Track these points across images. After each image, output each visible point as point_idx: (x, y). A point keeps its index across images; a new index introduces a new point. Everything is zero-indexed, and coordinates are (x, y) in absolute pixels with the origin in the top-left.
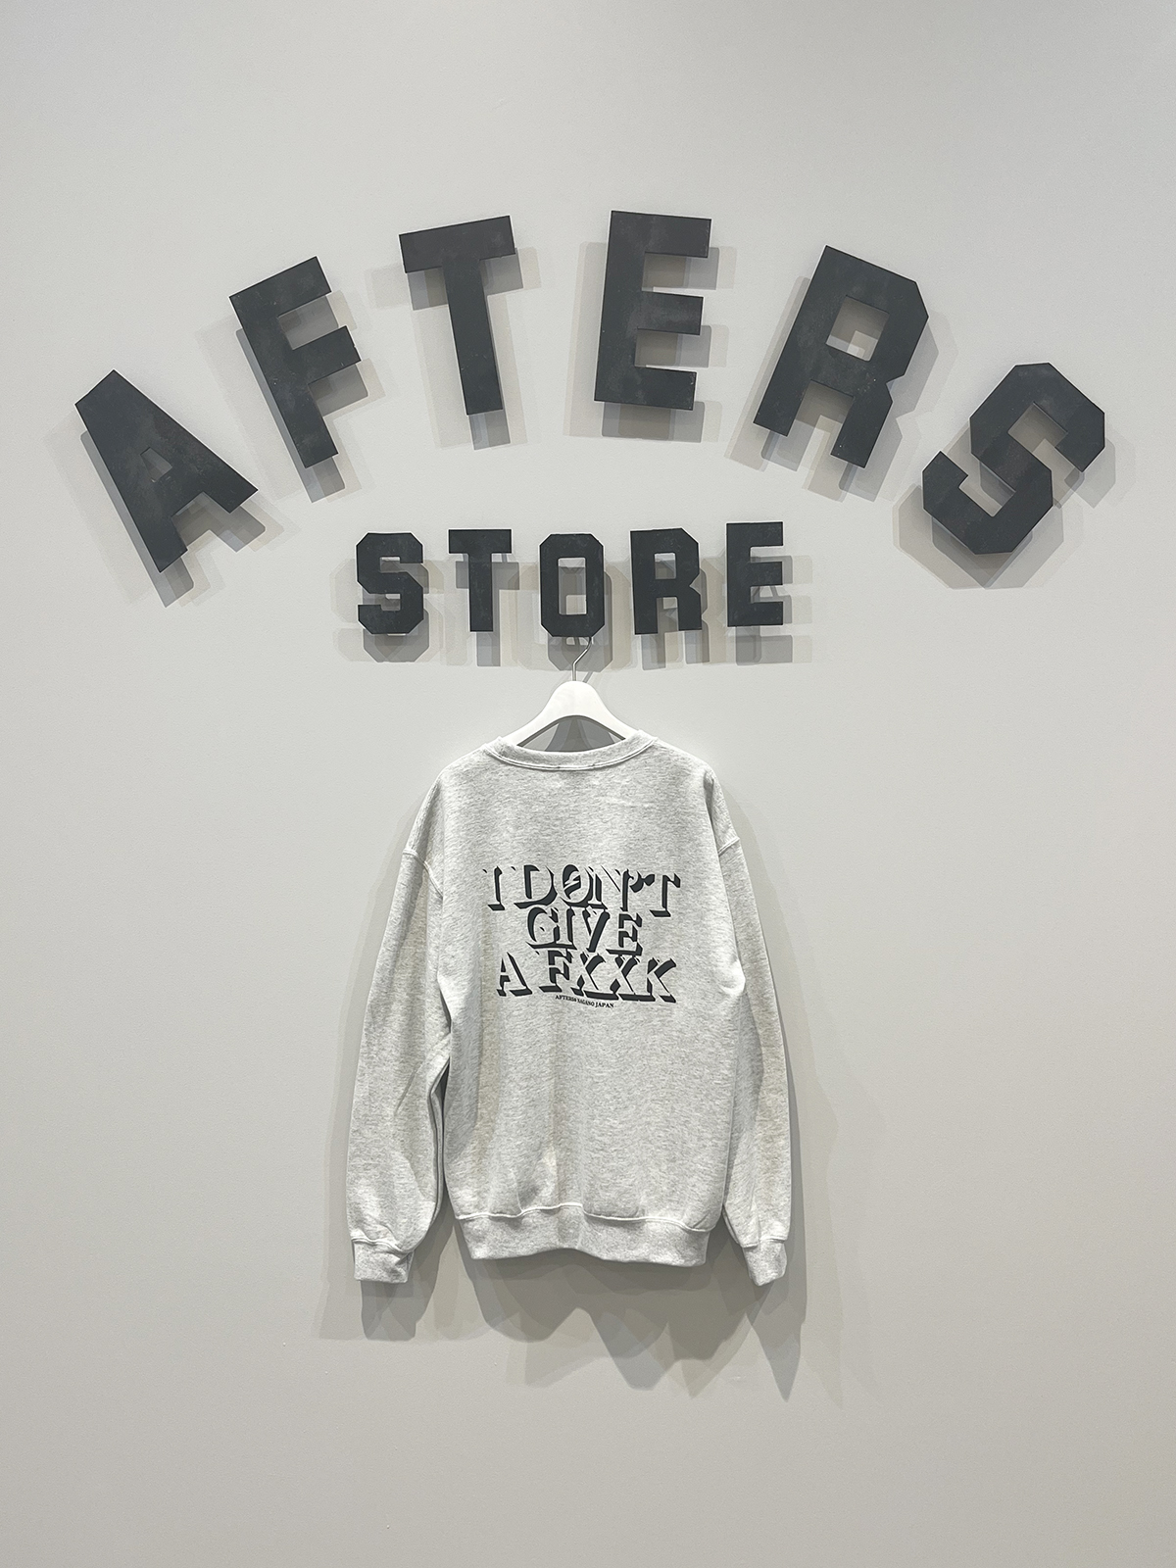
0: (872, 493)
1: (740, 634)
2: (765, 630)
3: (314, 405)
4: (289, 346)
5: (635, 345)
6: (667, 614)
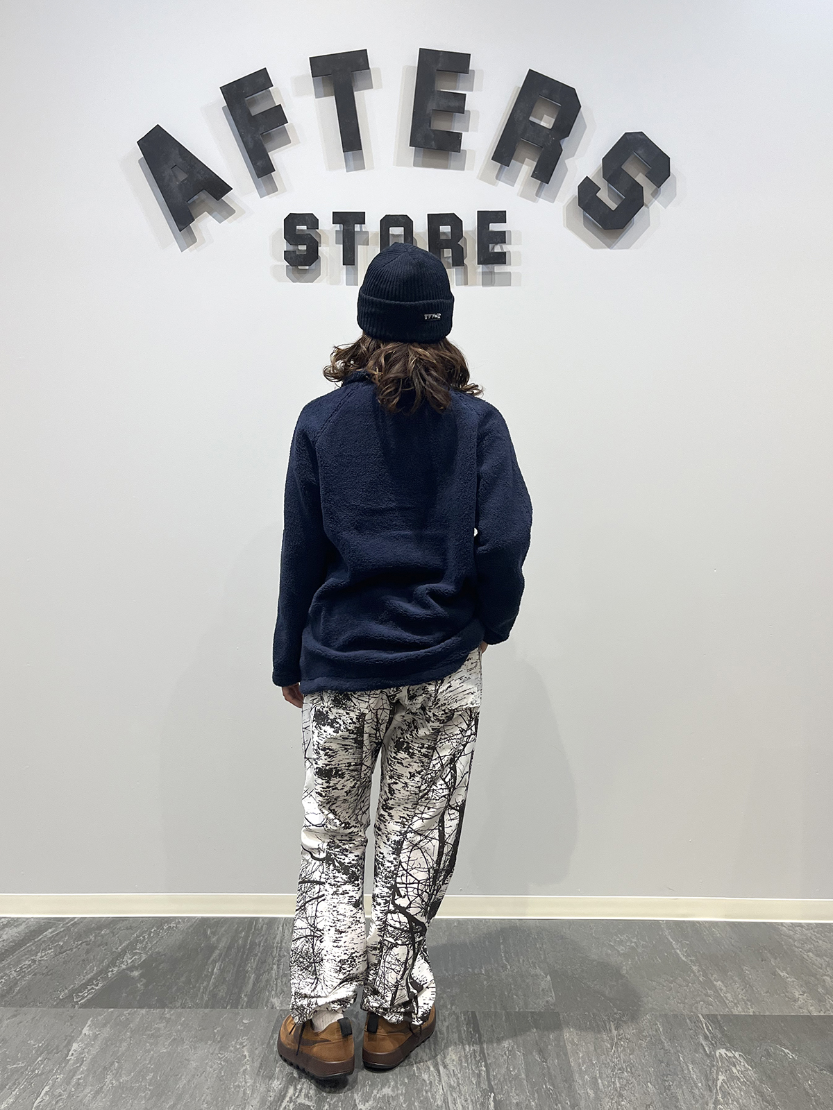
1: (484, 269)
2: (497, 268)
3: (265, 148)
4: (250, 113)
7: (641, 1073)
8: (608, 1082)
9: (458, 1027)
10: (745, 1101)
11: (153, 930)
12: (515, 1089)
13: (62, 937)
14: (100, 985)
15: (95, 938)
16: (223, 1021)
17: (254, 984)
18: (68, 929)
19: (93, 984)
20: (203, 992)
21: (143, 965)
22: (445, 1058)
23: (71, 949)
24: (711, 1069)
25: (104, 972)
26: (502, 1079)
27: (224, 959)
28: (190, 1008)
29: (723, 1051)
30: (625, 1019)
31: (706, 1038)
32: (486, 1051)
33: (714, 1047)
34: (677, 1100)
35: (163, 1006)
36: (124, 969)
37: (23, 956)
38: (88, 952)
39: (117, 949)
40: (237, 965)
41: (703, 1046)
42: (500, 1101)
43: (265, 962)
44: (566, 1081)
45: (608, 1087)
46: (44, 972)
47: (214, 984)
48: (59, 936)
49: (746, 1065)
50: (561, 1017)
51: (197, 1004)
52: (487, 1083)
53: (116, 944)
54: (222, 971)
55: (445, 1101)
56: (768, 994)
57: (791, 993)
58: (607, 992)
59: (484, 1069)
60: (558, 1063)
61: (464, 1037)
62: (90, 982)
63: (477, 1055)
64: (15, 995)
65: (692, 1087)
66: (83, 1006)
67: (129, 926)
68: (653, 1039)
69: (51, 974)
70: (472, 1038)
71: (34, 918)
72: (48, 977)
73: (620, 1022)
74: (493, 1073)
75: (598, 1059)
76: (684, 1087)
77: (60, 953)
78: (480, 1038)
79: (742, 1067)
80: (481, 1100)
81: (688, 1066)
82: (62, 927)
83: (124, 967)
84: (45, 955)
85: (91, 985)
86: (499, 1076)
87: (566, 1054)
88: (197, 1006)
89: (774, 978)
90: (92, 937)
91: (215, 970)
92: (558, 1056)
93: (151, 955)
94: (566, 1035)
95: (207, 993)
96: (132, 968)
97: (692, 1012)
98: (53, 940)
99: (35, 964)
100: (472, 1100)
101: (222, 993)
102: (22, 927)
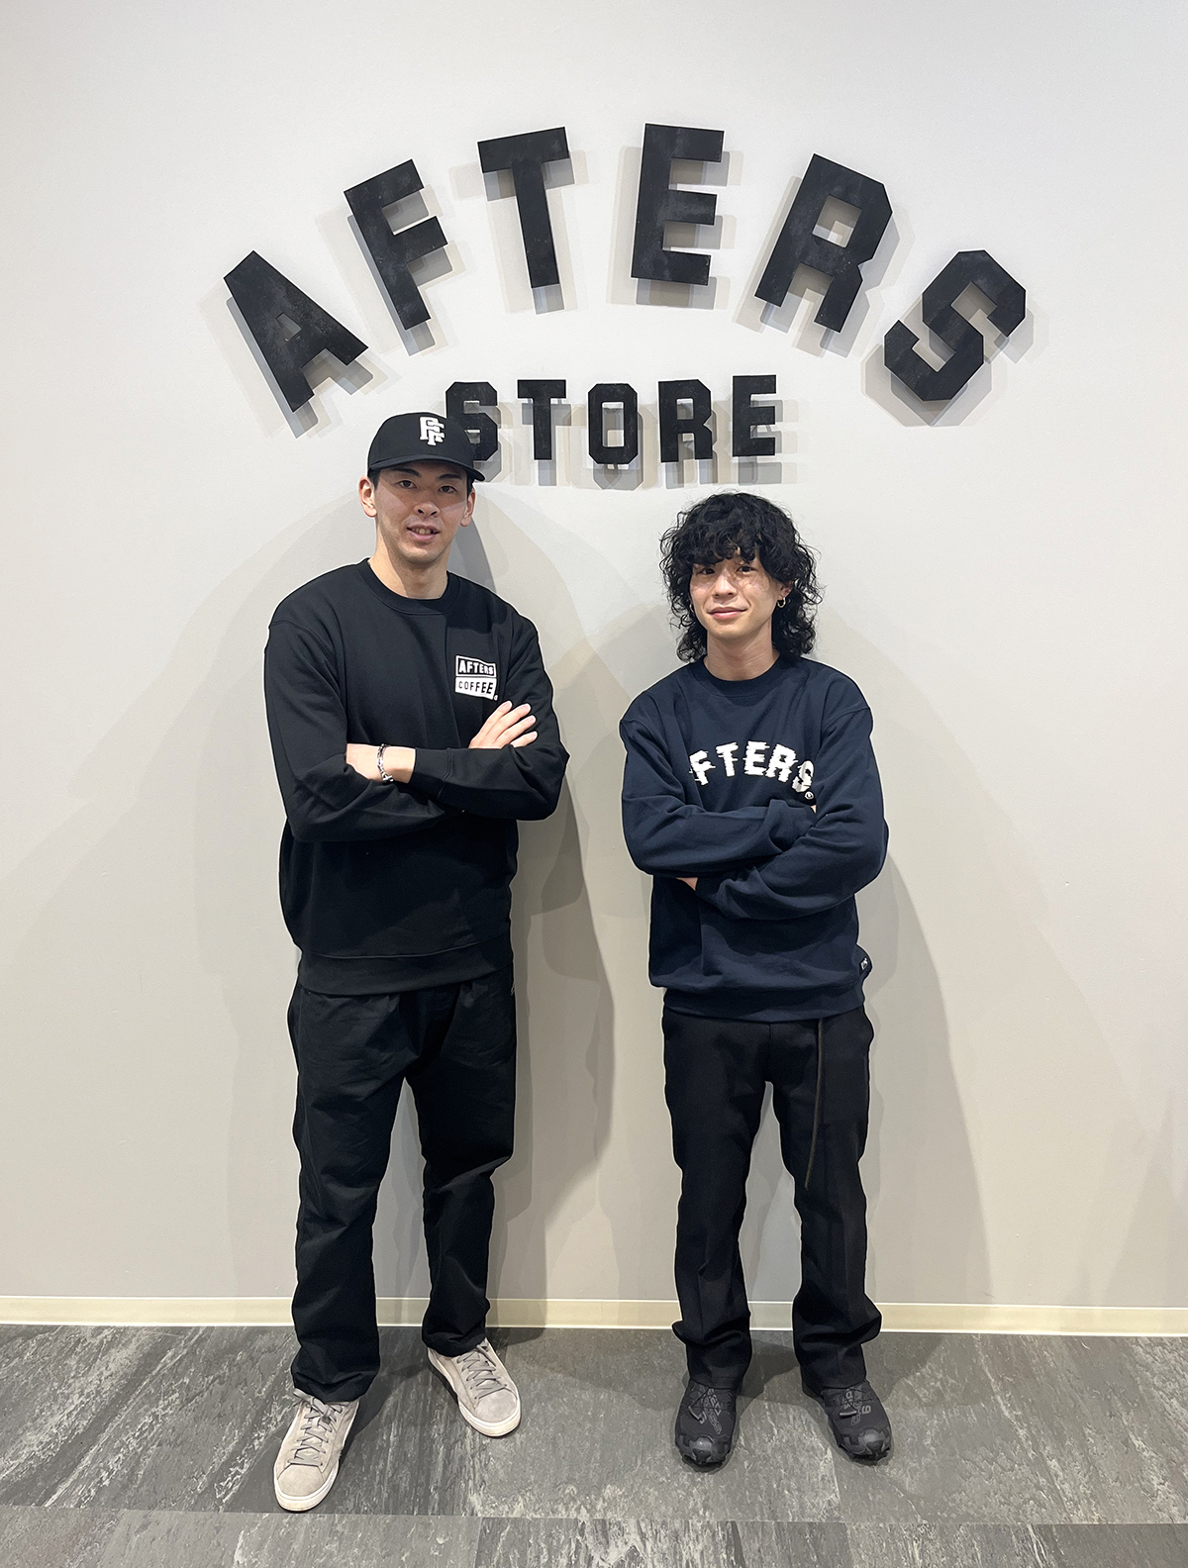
1: (742, 462)
2: (762, 459)
4: (391, 233)
5: (663, 232)
6: (686, 446)
13: (187, 1368)
14: (246, 1466)
15: (230, 1370)
16: (411, 1539)
17: (445, 1467)
18: (192, 1352)
19: (237, 1464)
20: (380, 1483)
23: (201, 1392)
25: (246, 1439)
27: (402, 1415)
28: (366, 1512)
30: (931, 1536)
37: (140, 1407)
38: (223, 1400)
39: (260, 1392)
40: (420, 1428)
46: (172, 1438)
47: (394, 1465)
48: (183, 1365)
50: (849, 1532)
51: (375, 1506)
53: (258, 1381)
54: (401, 1440)
56: (1118, 1484)
57: (1149, 1481)
58: (908, 1483)
62: (231, 1461)
64: (141, 1486)
66: (232, 1507)
67: (271, 1344)
69: (181, 1442)
72: (178, 1449)
73: (925, 1542)
77: (189, 1400)
82: (184, 1348)
83: (273, 1429)
84: (169, 1404)
85: (233, 1467)
88: (374, 1509)
89: (1126, 1453)
90: (226, 1368)
91: (392, 1437)
95: (386, 1484)
97: (1018, 1520)
98: (175, 1372)
99: (158, 1422)
101: (404, 1485)
102: (133, 1346)
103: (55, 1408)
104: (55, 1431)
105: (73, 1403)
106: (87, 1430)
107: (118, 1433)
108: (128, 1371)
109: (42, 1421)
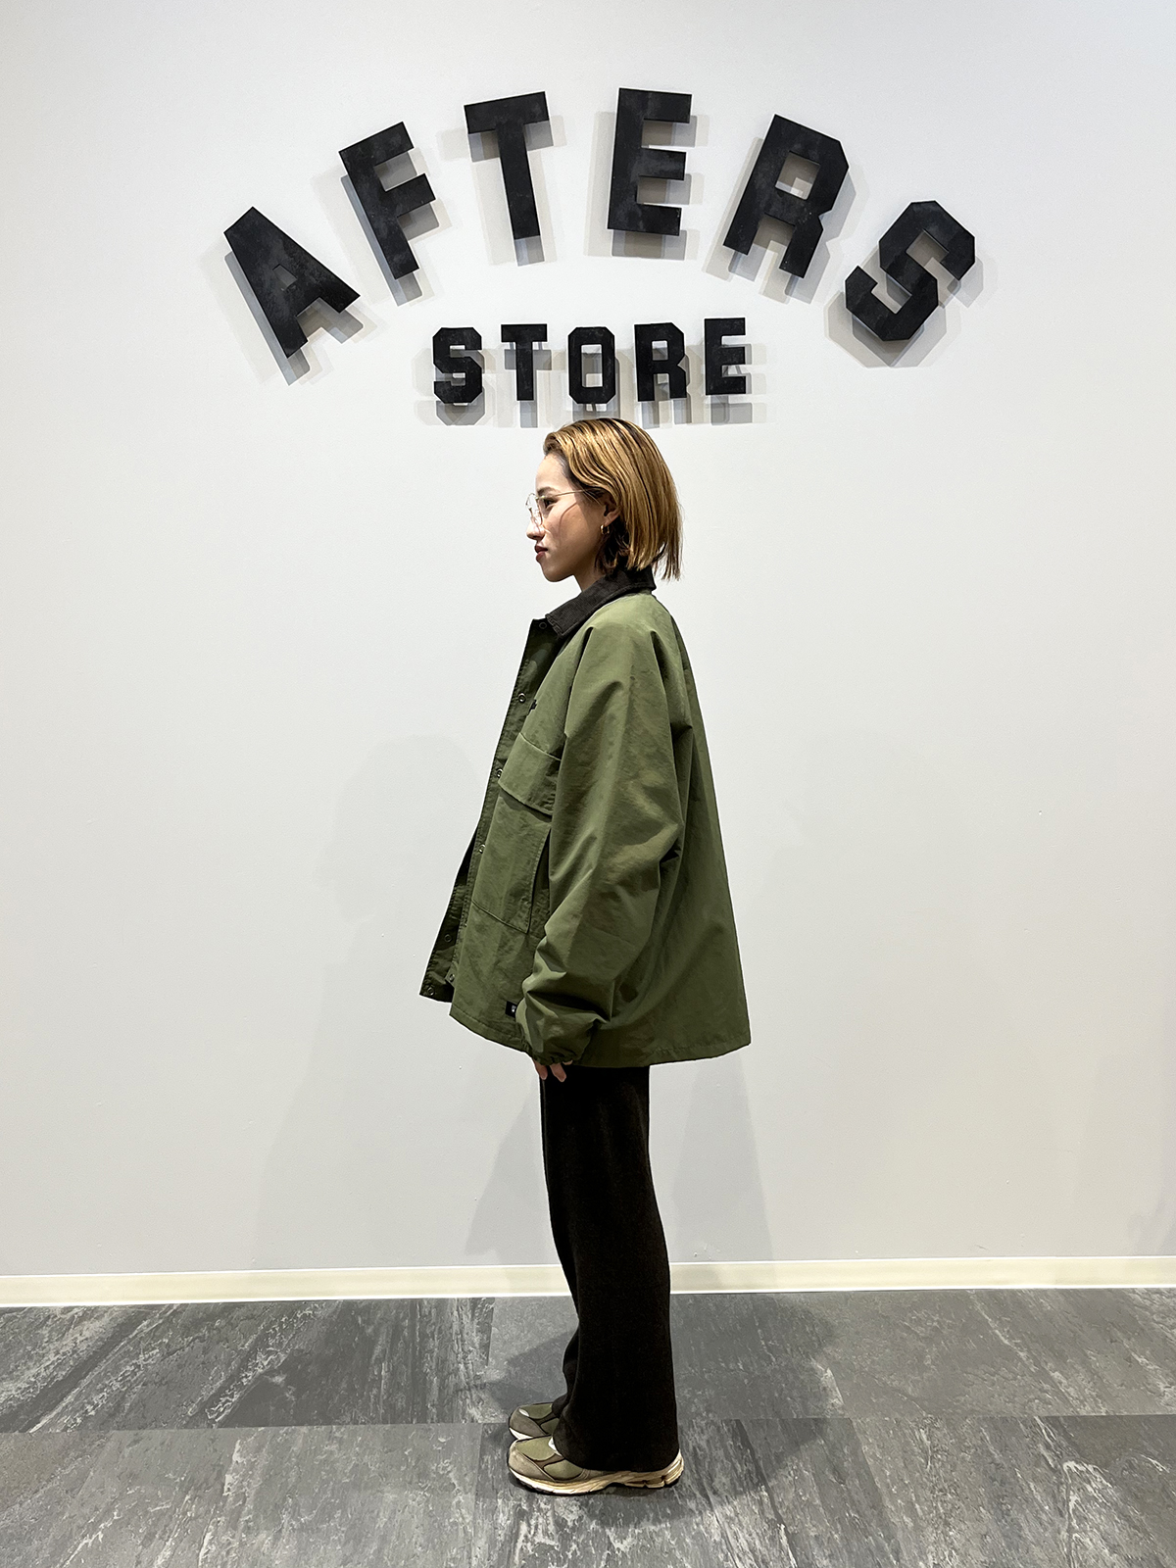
0: (808, 297)
1: (714, 402)
2: (733, 399)
3: (403, 234)
4: (382, 187)
5: (636, 187)
6: (661, 387)
7: (969, 1495)
8: (928, 1507)
9: (722, 1440)
10: (1107, 1527)
11: (283, 1320)
12: (811, 1519)
13: (164, 1332)
14: (236, 1396)
15: (209, 1332)
16: (412, 1440)
17: (440, 1390)
18: (168, 1320)
19: (227, 1395)
20: (375, 1403)
21: (285, 1368)
22: (712, 1481)
23: (182, 1348)
24: (1058, 1488)
25: (234, 1378)
26: (791, 1507)
27: (391, 1358)
28: (364, 1423)
29: (1072, 1464)
30: (938, 1425)
31: (1048, 1447)
32: (764, 1471)
33: (1060, 1459)
34: (1021, 1528)
35: (328, 1422)
36: (261, 1374)
37: (120, 1360)
38: (205, 1351)
39: (243, 1346)
40: (410, 1365)
41: (1045, 1458)
42: (793, 1534)
43: (444, 1361)
44: (873, 1507)
45: (929, 1514)
46: (156, 1380)
47: (388, 1391)
48: (160, 1330)
49: (1104, 1482)
50: (855, 1424)
51: (372, 1418)
52: (772, 1512)
53: (240, 1339)
54: (393, 1373)
55: (724, 1535)
58: (910, 1389)
59: (765, 1494)
60: (860, 1485)
61: (732, 1453)
62: (221, 1392)
63: (754, 1476)
65: (1037, 1511)
66: (223, 1424)
68: (979, 1451)
69: (166, 1383)
70: (742, 1454)
71: (118, 1307)
72: (164, 1388)
73: (934, 1430)
74: (778, 1499)
75: (911, 1477)
76: (1028, 1511)
77: (169, 1354)
78: (753, 1453)
79: (1097, 1484)
80: (770, 1533)
81: (1029, 1485)
82: (160, 1318)
83: (260, 1371)
84: (150, 1357)
85: (224, 1397)
86: (786, 1503)
87: (869, 1473)
88: (372, 1421)
89: (1130, 1366)
90: (204, 1331)
91: (383, 1373)
92: (858, 1476)
93: (291, 1354)
94: (865, 1448)
95: (381, 1404)
96: (271, 1372)
97: (1025, 1413)
98: (154, 1335)
99: (140, 1369)
100: (757, 1534)
101: (401, 1403)
102: (106, 1319)
103: (31, 1364)
104: (33, 1380)
105: (49, 1359)
106: (65, 1379)
107: (99, 1379)
108: (104, 1336)
109: (19, 1373)
